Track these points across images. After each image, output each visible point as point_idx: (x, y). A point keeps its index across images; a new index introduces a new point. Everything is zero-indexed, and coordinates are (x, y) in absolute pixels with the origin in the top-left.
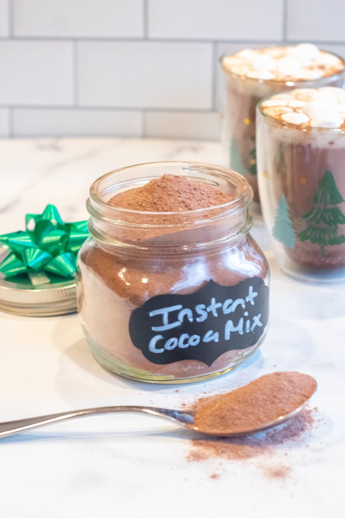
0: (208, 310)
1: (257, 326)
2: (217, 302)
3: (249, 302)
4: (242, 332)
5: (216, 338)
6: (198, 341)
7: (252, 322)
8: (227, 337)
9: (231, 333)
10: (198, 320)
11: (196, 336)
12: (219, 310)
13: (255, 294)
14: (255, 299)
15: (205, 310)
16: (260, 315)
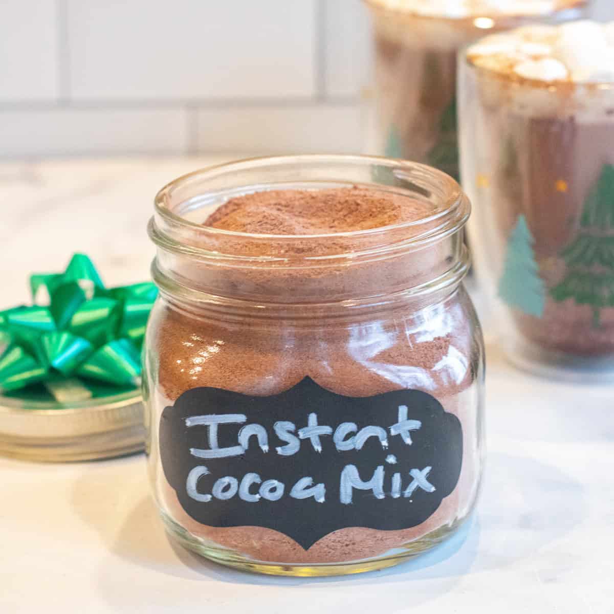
0: (302, 434)
1: (419, 490)
2: (320, 423)
3: (399, 436)
4: (381, 494)
5: (319, 493)
6: (280, 493)
7: (407, 480)
8: (346, 497)
9: (354, 490)
10: (279, 450)
11: (275, 483)
12: (327, 441)
13: (416, 424)
14: (412, 433)
15: (295, 434)
16: (427, 469)
